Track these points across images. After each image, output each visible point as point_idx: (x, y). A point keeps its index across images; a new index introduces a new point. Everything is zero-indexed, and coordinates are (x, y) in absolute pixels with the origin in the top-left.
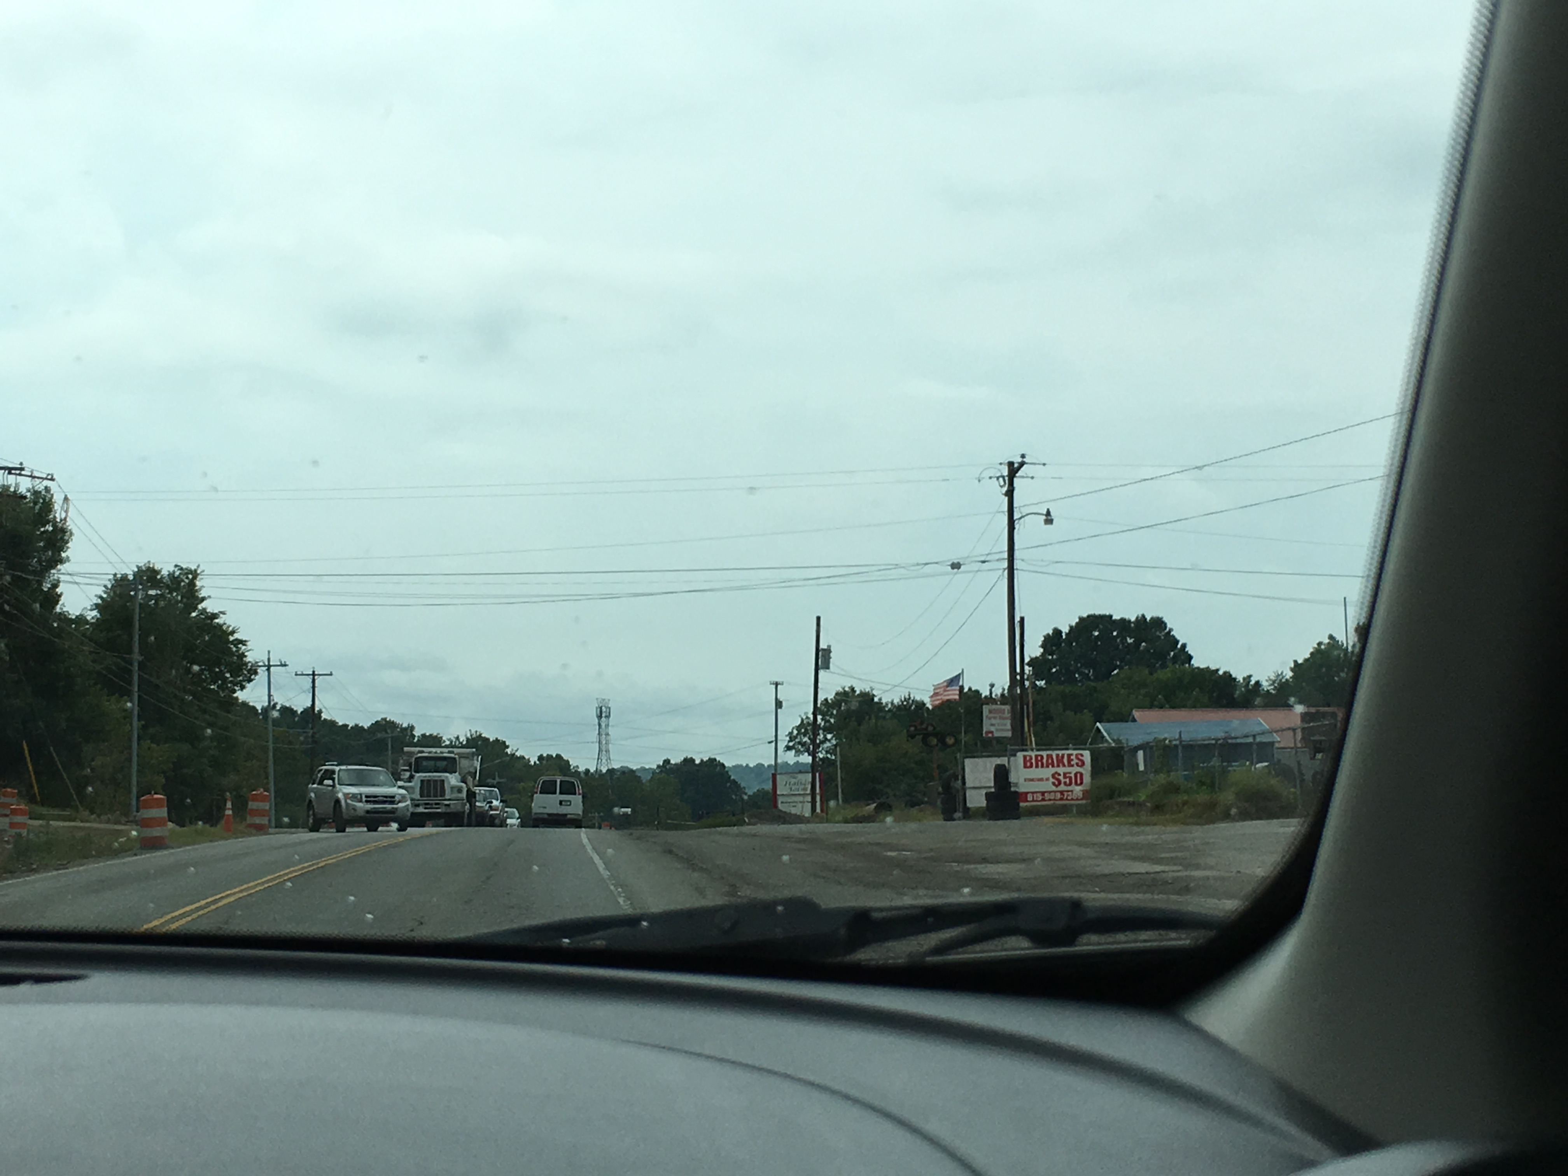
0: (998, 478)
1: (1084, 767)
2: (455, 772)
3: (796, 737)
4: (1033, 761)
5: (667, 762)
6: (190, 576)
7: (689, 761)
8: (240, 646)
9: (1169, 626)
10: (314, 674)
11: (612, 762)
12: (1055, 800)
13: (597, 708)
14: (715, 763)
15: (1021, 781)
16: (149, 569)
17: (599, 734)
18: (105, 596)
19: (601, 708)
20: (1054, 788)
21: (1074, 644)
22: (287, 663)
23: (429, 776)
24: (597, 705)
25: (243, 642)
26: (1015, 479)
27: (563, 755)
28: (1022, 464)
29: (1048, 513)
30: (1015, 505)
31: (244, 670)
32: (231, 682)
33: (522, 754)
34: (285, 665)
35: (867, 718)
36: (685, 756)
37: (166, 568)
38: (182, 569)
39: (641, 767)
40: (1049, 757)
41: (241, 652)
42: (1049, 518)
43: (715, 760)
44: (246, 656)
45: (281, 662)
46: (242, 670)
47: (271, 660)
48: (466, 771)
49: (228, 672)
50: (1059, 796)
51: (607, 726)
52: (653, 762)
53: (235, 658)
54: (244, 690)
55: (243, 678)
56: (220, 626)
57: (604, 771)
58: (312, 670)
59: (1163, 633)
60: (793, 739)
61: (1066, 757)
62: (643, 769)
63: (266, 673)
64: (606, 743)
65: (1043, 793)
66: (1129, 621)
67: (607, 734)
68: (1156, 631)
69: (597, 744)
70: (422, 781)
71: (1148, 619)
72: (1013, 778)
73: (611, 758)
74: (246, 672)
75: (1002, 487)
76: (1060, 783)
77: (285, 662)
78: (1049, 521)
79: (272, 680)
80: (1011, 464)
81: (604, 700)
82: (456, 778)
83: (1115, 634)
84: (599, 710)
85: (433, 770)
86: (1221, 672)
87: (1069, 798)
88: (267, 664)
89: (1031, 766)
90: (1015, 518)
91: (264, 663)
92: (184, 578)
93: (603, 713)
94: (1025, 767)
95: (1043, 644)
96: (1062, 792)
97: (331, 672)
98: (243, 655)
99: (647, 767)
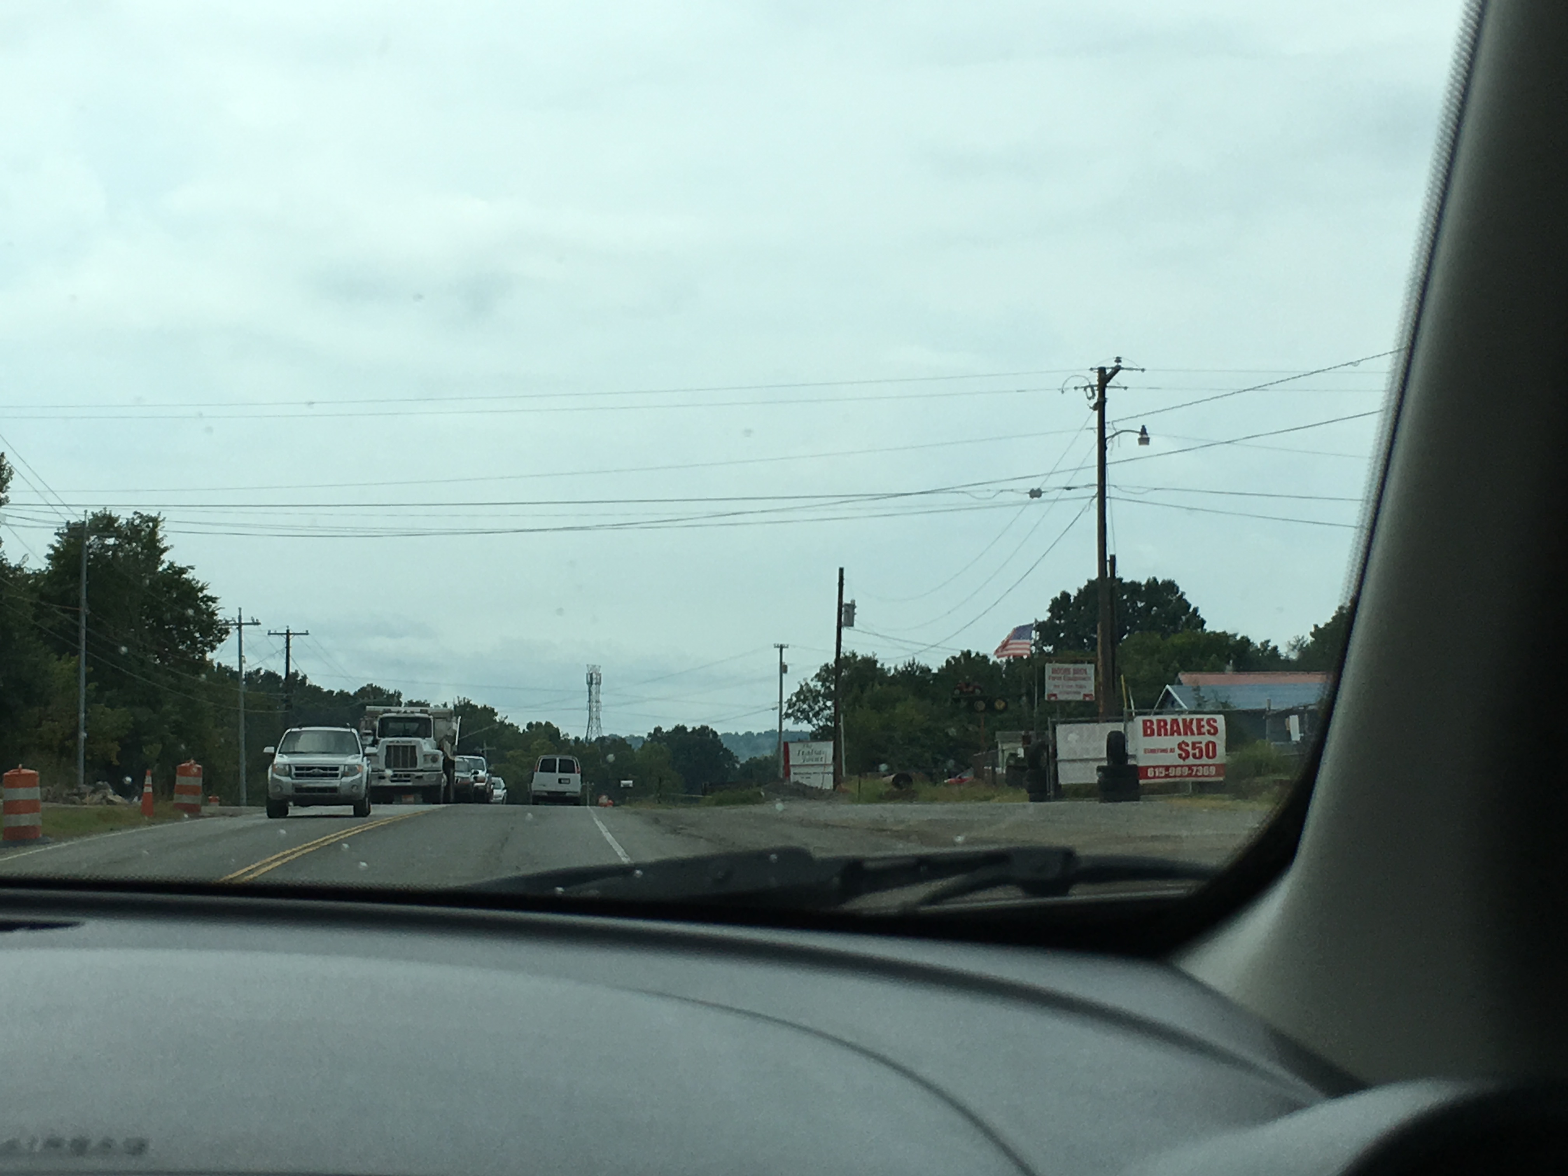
0: (1085, 388)
1: (1217, 735)
2: (430, 736)
3: (795, 705)
4: (1155, 727)
5: (658, 730)
6: (151, 524)
7: (680, 730)
8: (210, 603)
9: (1181, 589)
10: (288, 634)
11: (603, 730)
12: (1181, 776)
13: (587, 675)
14: (707, 731)
15: (1140, 753)
16: (104, 516)
17: (589, 701)
18: (57, 545)
19: (591, 675)
20: (1181, 762)
21: (1083, 608)
22: (260, 621)
23: (398, 742)
24: (587, 672)
25: (213, 600)
26: (1107, 390)
27: (552, 723)
28: (1116, 370)
29: (1144, 431)
30: (1107, 420)
31: (214, 630)
32: (201, 642)
33: (511, 722)
34: (258, 624)
35: (871, 683)
36: (676, 724)
37: (124, 516)
38: (141, 516)
39: (631, 736)
40: (1175, 721)
41: (210, 610)
42: (1145, 436)
43: (707, 728)
44: (216, 615)
45: (253, 620)
46: (213, 628)
47: (242, 617)
48: (442, 736)
49: (197, 631)
50: (1186, 771)
51: (598, 692)
52: (643, 731)
53: (205, 616)
54: (214, 651)
55: (213, 638)
56: (188, 581)
57: (594, 739)
58: (286, 629)
59: (1174, 598)
60: (792, 706)
61: (1195, 722)
62: (632, 737)
63: (237, 631)
64: (596, 711)
65: (1167, 768)
66: (1140, 585)
67: (597, 702)
68: (1168, 595)
69: (588, 712)
70: (388, 747)
71: (1160, 583)
72: (1130, 749)
73: (602, 726)
74: (216, 632)
75: (1089, 398)
76: (1188, 756)
77: (257, 620)
78: (1144, 439)
79: (243, 639)
80: (1102, 370)
81: (594, 666)
82: (431, 745)
83: (1125, 597)
84: (589, 676)
85: (401, 734)
86: (1238, 638)
87: (1199, 774)
88: (237, 622)
89: (1152, 734)
90: (1107, 436)
91: (234, 621)
92: (144, 526)
93: (593, 680)
94: (1145, 734)
95: (1050, 608)
96: (1190, 767)
97: (307, 631)
98: (213, 614)
99: (636, 735)
